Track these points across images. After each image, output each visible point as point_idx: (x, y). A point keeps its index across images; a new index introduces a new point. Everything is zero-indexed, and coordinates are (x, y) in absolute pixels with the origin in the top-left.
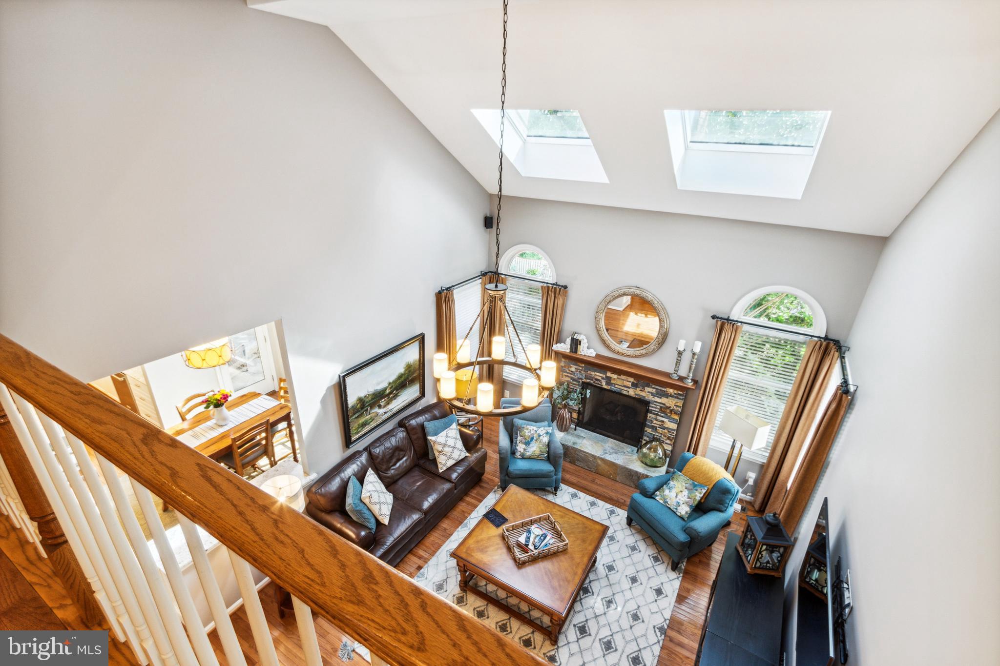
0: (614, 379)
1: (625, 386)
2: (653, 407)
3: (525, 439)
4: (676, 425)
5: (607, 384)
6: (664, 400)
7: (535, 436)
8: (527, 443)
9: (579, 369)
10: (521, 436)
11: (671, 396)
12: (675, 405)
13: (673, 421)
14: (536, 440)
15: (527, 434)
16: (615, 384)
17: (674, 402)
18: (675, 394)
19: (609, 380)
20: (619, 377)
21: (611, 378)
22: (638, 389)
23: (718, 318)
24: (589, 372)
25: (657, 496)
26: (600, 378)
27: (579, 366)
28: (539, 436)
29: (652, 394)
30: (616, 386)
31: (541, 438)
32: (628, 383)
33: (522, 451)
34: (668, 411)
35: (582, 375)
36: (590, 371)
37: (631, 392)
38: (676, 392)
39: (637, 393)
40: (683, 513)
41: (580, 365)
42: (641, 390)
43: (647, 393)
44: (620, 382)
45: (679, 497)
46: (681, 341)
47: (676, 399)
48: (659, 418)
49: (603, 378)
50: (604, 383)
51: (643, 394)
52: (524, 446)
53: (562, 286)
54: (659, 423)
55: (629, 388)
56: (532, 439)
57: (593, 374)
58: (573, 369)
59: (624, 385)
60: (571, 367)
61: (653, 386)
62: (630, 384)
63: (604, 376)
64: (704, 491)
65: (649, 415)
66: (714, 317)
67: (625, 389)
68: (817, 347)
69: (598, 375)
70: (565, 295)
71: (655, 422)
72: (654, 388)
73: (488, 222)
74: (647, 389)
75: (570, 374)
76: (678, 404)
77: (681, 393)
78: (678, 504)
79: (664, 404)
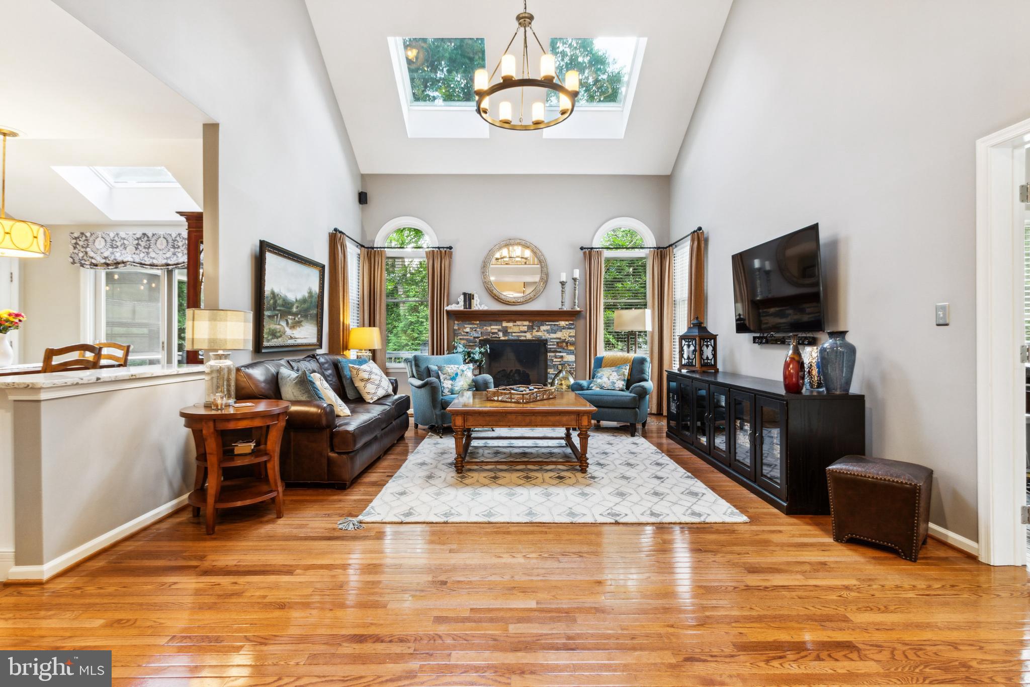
0: (510, 327)
1: (522, 332)
2: (550, 345)
3: (450, 375)
4: (574, 356)
5: (504, 335)
6: (559, 335)
7: (459, 372)
8: (453, 379)
9: (475, 327)
10: (444, 374)
11: (564, 328)
12: (570, 336)
13: (570, 353)
14: (461, 375)
15: (449, 371)
16: (511, 333)
17: (568, 333)
18: (566, 325)
19: (505, 331)
20: (515, 324)
21: (507, 327)
22: (534, 331)
23: (585, 248)
24: (485, 328)
25: (592, 387)
26: (496, 331)
27: (474, 324)
28: (463, 371)
29: (548, 331)
30: (514, 334)
31: (465, 372)
32: (524, 327)
33: (450, 386)
34: (564, 344)
35: (478, 333)
36: (485, 326)
37: (529, 336)
38: (567, 323)
39: (534, 335)
40: (621, 386)
41: (475, 322)
42: (537, 331)
43: (543, 332)
44: (516, 329)
45: (611, 378)
46: (562, 273)
47: (569, 330)
48: (558, 354)
49: (499, 330)
50: (501, 334)
51: (539, 334)
52: (450, 382)
53: (447, 248)
54: (559, 360)
55: (525, 332)
56: (457, 374)
57: (489, 329)
58: (468, 330)
59: (519, 330)
60: (465, 328)
61: (547, 323)
62: (526, 327)
63: (500, 327)
64: (628, 368)
65: (549, 354)
66: (582, 248)
67: (523, 334)
68: (656, 254)
69: (494, 328)
70: (451, 255)
71: (555, 360)
72: (548, 325)
73: (363, 198)
74: (543, 328)
75: (465, 335)
76: (571, 334)
77: (572, 322)
78: (614, 383)
79: (560, 339)
